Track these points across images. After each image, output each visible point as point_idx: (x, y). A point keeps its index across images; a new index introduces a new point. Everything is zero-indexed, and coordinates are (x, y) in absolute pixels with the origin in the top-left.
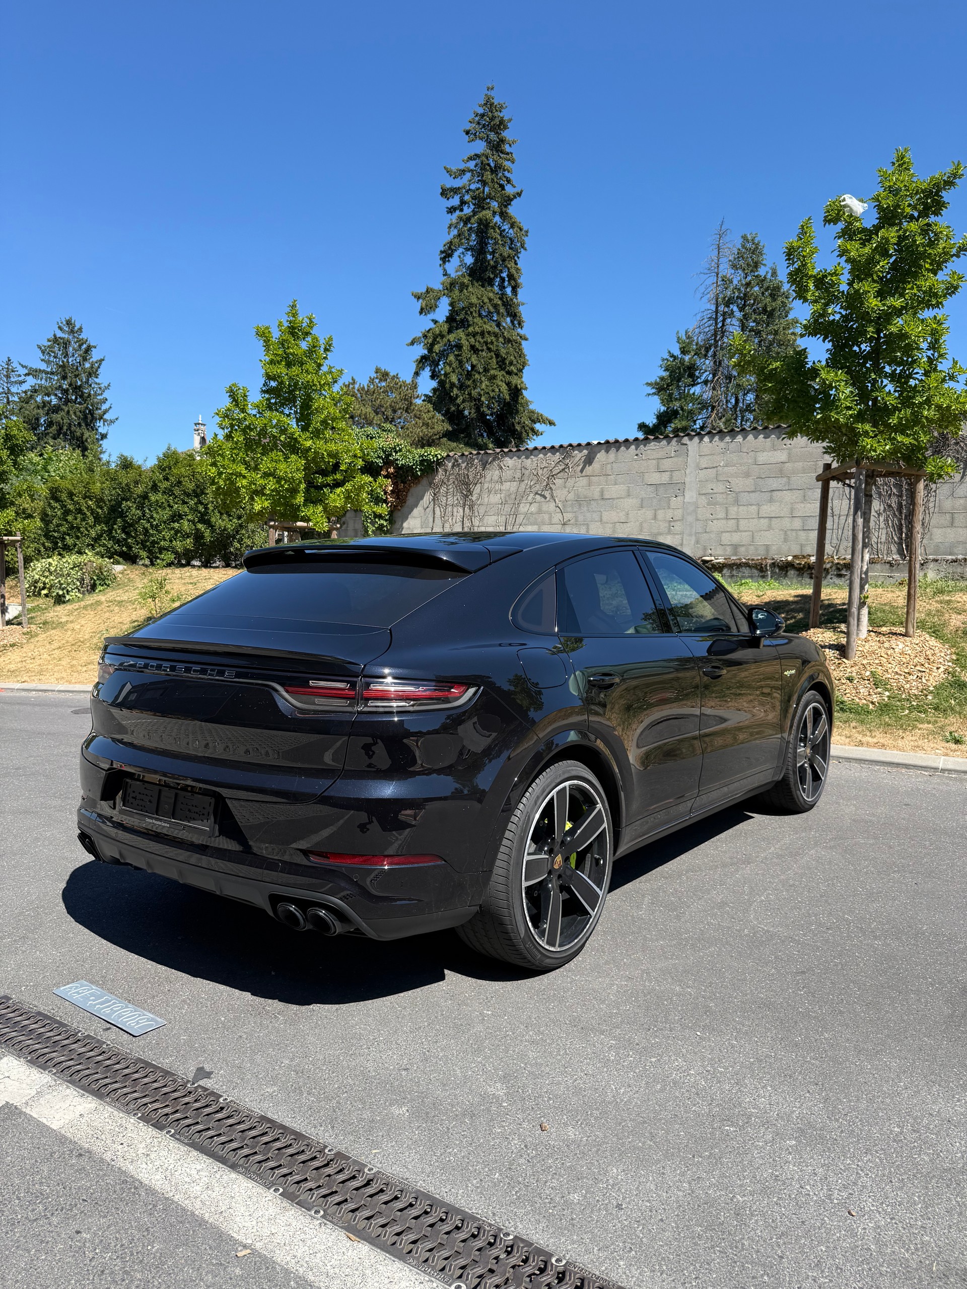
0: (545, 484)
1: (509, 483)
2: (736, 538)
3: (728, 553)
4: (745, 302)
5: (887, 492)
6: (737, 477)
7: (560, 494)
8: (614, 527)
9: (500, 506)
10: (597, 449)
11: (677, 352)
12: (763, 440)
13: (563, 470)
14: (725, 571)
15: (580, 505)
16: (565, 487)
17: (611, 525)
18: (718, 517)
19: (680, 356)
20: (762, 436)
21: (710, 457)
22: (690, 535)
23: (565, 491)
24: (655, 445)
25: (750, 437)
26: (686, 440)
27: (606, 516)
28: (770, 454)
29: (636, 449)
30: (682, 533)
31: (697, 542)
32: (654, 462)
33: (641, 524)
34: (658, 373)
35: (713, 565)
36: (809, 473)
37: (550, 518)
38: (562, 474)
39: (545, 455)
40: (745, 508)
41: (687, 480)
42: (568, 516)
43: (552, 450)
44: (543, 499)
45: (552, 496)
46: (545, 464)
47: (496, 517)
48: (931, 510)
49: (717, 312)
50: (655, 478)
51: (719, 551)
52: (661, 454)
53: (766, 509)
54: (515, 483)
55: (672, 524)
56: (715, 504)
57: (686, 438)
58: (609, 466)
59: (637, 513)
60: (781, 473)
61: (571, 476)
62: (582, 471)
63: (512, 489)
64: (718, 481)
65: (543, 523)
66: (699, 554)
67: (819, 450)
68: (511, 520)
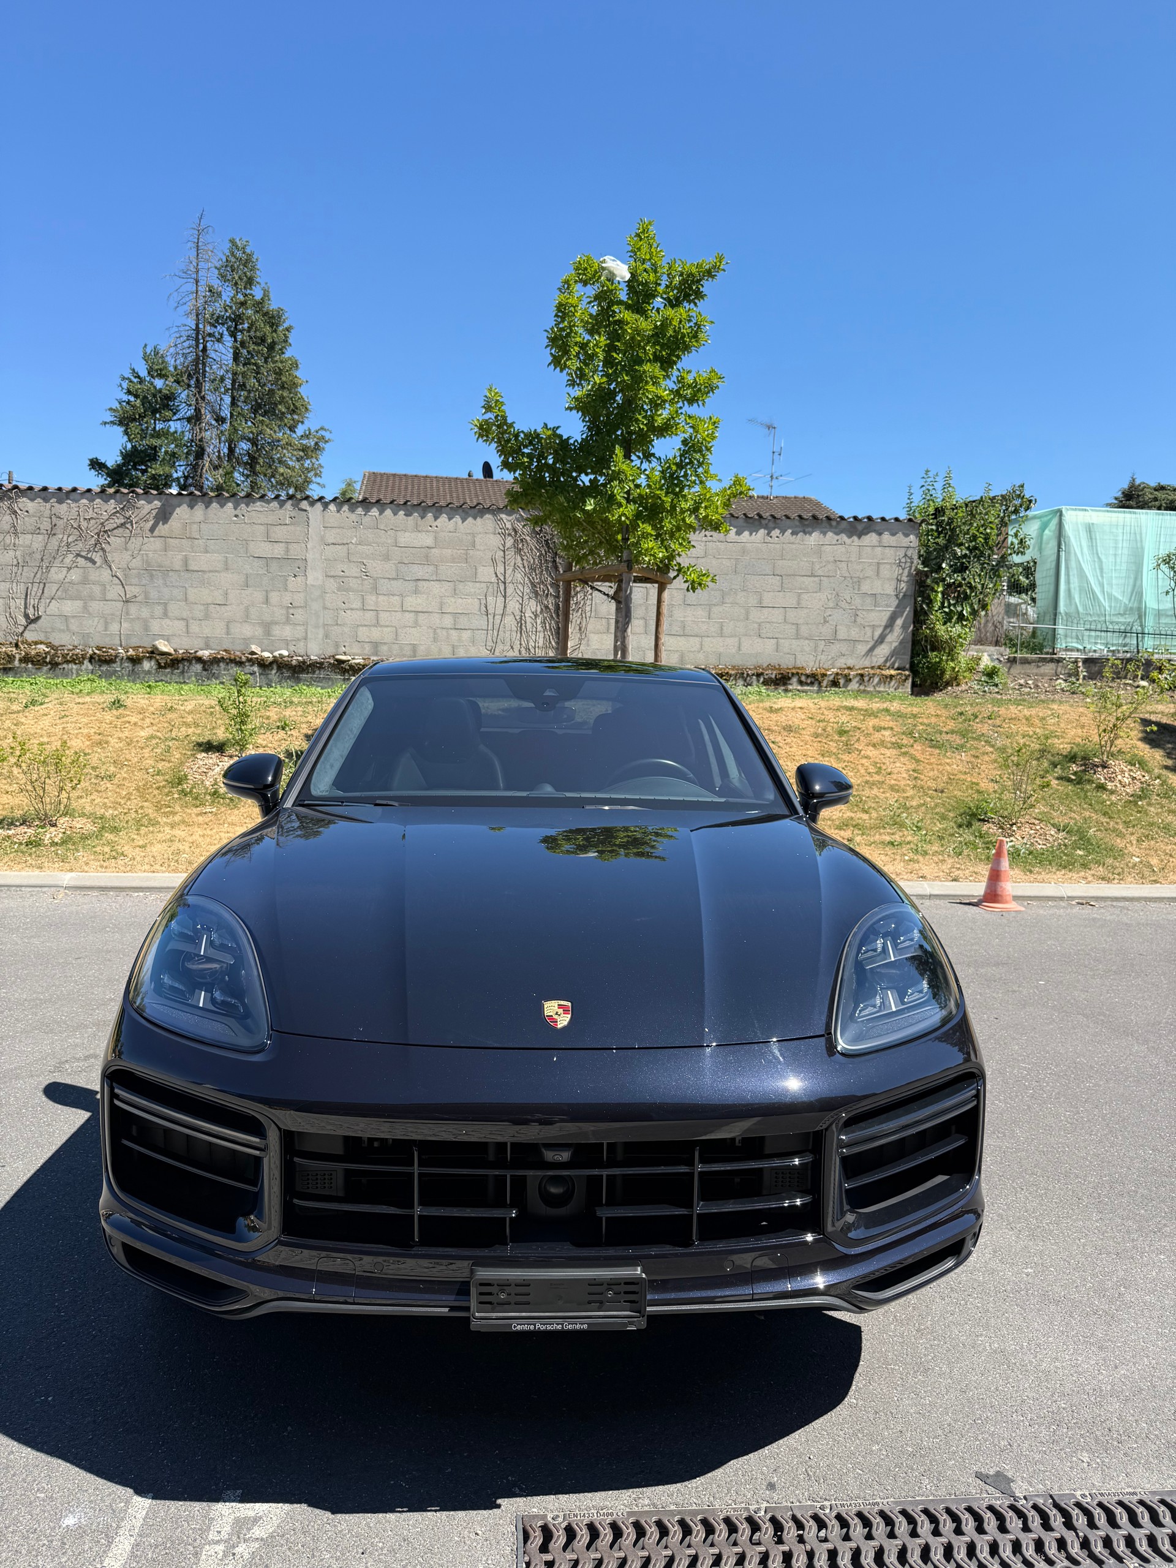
0: (93, 541)
1: (30, 536)
2: (376, 634)
3: (366, 652)
4: (236, 325)
5: (544, 591)
6: (373, 560)
7: (119, 559)
8: (207, 610)
9: (15, 569)
10: (175, 501)
11: (143, 373)
12: (404, 517)
13: (123, 525)
15: (152, 576)
16: (126, 549)
17: (202, 607)
18: (352, 607)
19: (148, 379)
20: (402, 513)
21: (338, 530)
22: (317, 627)
23: (127, 556)
24: (263, 507)
25: (388, 512)
26: (305, 505)
27: (192, 594)
28: (413, 535)
29: (235, 508)
30: (305, 624)
31: (327, 636)
32: (262, 527)
33: (247, 609)
34: (115, 396)
35: (351, 666)
36: (459, 563)
37: (104, 591)
38: (121, 530)
39: (92, 500)
40: (386, 598)
41: (310, 556)
42: (132, 590)
44: (90, 564)
45: (105, 561)
46: (91, 514)
47: (8, 585)
48: (588, 614)
49: (197, 329)
50: (264, 549)
51: (356, 649)
52: (271, 518)
53: (411, 602)
54: (41, 537)
55: (291, 611)
56: (347, 590)
58: (195, 527)
59: (240, 594)
60: (427, 560)
61: (136, 535)
62: (152, 530)
63: (35, 546)
64: (350, 561)
65: (92, 598)
66: (330, 651)
67: (469, 537)
68: (35, 590)
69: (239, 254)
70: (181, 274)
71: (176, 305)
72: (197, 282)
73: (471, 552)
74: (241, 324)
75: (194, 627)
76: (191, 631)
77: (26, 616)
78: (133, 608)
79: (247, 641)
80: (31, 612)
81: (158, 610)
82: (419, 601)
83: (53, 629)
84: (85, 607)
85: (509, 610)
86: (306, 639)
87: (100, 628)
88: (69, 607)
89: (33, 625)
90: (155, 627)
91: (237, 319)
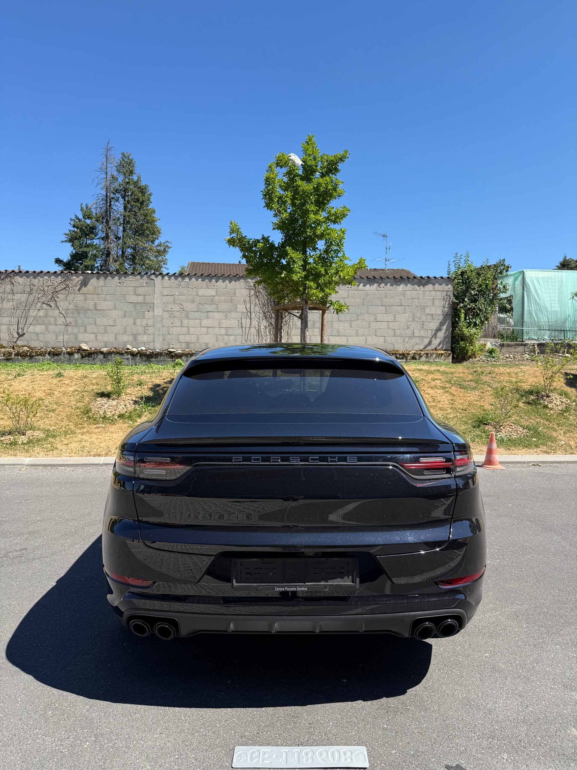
0: (50, 297)
1: (20, 295)
2: (188, 338)
3: (183, 347)
4: (125, 193)
5: (269, 316)
6: (186, 302)
7: (63, 305)
8: (106, 328)
9: (13, 311)
10: (90, 276)
11: (81, 217)
12: (201, 282)
13: (65, 288)
14: (183, 358)
15: (79, 313)
16: (67, 300)
17: (103, 327)
18: (176, 325)
19: (83, 220)
20: (200, 280)
21: (169, 289)
22: (159, 335)
23: (67, 303)
24: (132, 278)
25: (193, 279)
26: (153, 277)
27: (98, 321)
28: (206, 290)
29: (119, 279)
30: (154, 334)
31: (164, 340)
32: (132, 288)
33: (125, 328)
34: (68, 228)
35: (176, 354)
36: (228, 303)
37: (56, 320)
38: (64, 291)
40: (192, 321)
41: (155, 302)
42: (69, 320)
43: (55, 274)
44: (49, 308)
45: (56, 306)
46: (49, 283)
47: (9, 319)
48: (291, 327)
49: (107, 196)
50: (134, 299)
51: (178, 346)
52: (137, 284)
53: (205, 322)
54: (25, 295)
55: (147, 328)
56: (174, 317)
57: (153, 276)
58: (100, 288)
59: (122, 320)
60: (212, 302)
61: (71, 293)
62: (79, 290)
63: (22, 299)
64: (175, 304)
65: (50, 324)
66: (165, 347)
67: (233, 291)
68: (22, 320)
69: (126, 160)
70: (99, 170)
71: (96, 184)
72: (106, 173)
73: (234, 298)
74: (127, 192)
75: (100, 337)
76: (98, 339)
77: (18, 333)
78: (70, 329)
79: (125, 343)
80: (20, 331)
81: (82, 329)
82: (209, 322)
83: (31, 340)
84: (47, 328)
85: (253, 325)
86: (154, 341)
87: (54, 338)
88: (39, 329)
89: (21, 338)
90: (81, 337)
91: (126, 190)
